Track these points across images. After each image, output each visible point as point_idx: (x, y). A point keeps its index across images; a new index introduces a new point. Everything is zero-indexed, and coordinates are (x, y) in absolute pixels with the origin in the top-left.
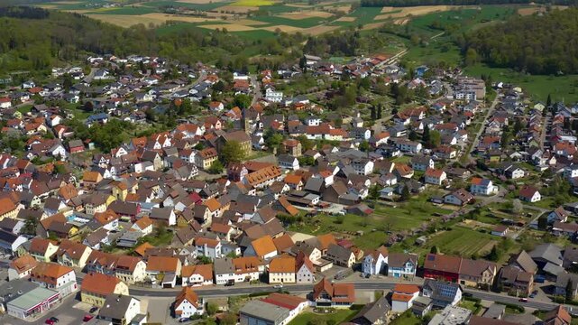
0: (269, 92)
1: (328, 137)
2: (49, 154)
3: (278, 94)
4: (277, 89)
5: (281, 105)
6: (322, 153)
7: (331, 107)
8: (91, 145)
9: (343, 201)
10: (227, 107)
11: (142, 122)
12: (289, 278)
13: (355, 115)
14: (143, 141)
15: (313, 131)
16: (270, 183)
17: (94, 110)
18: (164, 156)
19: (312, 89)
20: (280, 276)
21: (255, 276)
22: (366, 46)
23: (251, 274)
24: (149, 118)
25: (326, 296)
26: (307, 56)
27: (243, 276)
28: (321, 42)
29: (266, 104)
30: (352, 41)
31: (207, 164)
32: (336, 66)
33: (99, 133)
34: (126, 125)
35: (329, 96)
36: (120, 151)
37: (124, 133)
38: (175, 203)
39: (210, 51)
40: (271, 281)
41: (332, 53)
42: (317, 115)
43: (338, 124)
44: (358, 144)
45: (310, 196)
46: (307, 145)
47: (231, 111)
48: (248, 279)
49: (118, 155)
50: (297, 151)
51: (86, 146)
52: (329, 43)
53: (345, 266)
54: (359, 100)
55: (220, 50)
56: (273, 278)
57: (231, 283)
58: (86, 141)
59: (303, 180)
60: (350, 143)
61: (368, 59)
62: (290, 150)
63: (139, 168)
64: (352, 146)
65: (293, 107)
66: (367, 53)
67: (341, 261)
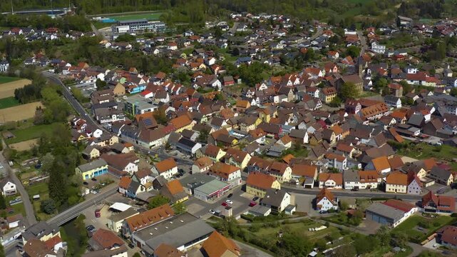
0: (374, 45)
1: (424, 83)
2: (210, 86)
3: (382, 47)
4: (380, 43)
5: (384, 56)
6: (420, 96)
7: (426, 59)
8: (239, 80)
9: (439, 135)
10: (342, 56)
11: (277, 64)
12: (402, 189)
13: (445, 67)
14: (278, 79)
15: (412, 78)
16: (379, 116)
17: (240, 54)
18: (295, 91)
19: (409, 44)
20: (395, 187)
21: (374, 185)
22: (450, 11)
23: (372, 184)
24: (282, 62)
25: (432, 205)
26: (402, 18)
27: (366, 185)
28: (412, 7)
29: (373, 55)
30: (438, 6)
31: (329, 99)
32: (427, 27)
33: (246, 72)
34: (265, 66)
35: (423, 50)
36: (262, 86)
37: (264, 72)
38: (308, 127)
39: (322, 11)
40: (387, 190)
41: (421, 15)
42: (414, 66)
43: (432, 73)
44: (449, 90)
45: (412, 129)
46: (407, 89)
47: (345, 59)
48: (369, 187)
49: (261, 88)
50: (399, 92)
51: (236, 81)
52: (419, 7)
53: (445, 184)
54: (448, 55)
55: (329, 10)
56: (389, 188)
57: (356, 189)
58: (236, 78)
59: (406, 116)
60: (443, 89)
61: (452, 22)
62: (394, 91)
63: (276, 99)
64: (444, 92)
65: (395, 57)
66: (450, 16)
67: (442, 180)
